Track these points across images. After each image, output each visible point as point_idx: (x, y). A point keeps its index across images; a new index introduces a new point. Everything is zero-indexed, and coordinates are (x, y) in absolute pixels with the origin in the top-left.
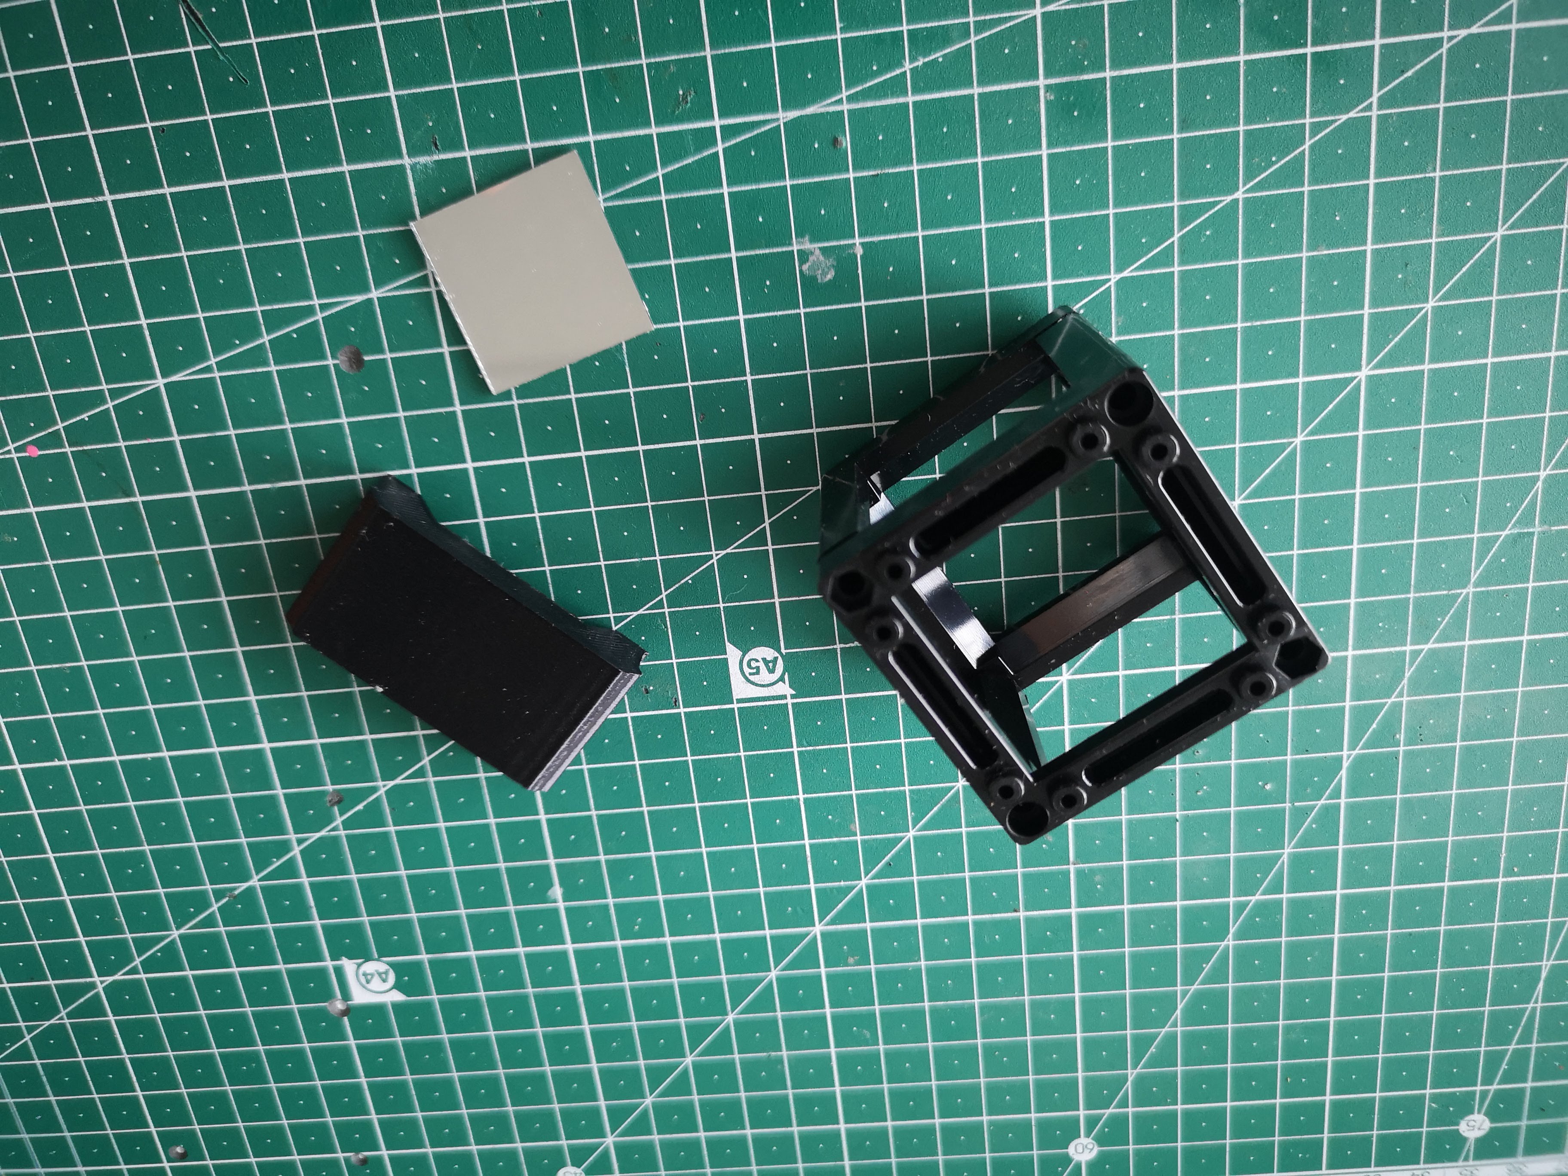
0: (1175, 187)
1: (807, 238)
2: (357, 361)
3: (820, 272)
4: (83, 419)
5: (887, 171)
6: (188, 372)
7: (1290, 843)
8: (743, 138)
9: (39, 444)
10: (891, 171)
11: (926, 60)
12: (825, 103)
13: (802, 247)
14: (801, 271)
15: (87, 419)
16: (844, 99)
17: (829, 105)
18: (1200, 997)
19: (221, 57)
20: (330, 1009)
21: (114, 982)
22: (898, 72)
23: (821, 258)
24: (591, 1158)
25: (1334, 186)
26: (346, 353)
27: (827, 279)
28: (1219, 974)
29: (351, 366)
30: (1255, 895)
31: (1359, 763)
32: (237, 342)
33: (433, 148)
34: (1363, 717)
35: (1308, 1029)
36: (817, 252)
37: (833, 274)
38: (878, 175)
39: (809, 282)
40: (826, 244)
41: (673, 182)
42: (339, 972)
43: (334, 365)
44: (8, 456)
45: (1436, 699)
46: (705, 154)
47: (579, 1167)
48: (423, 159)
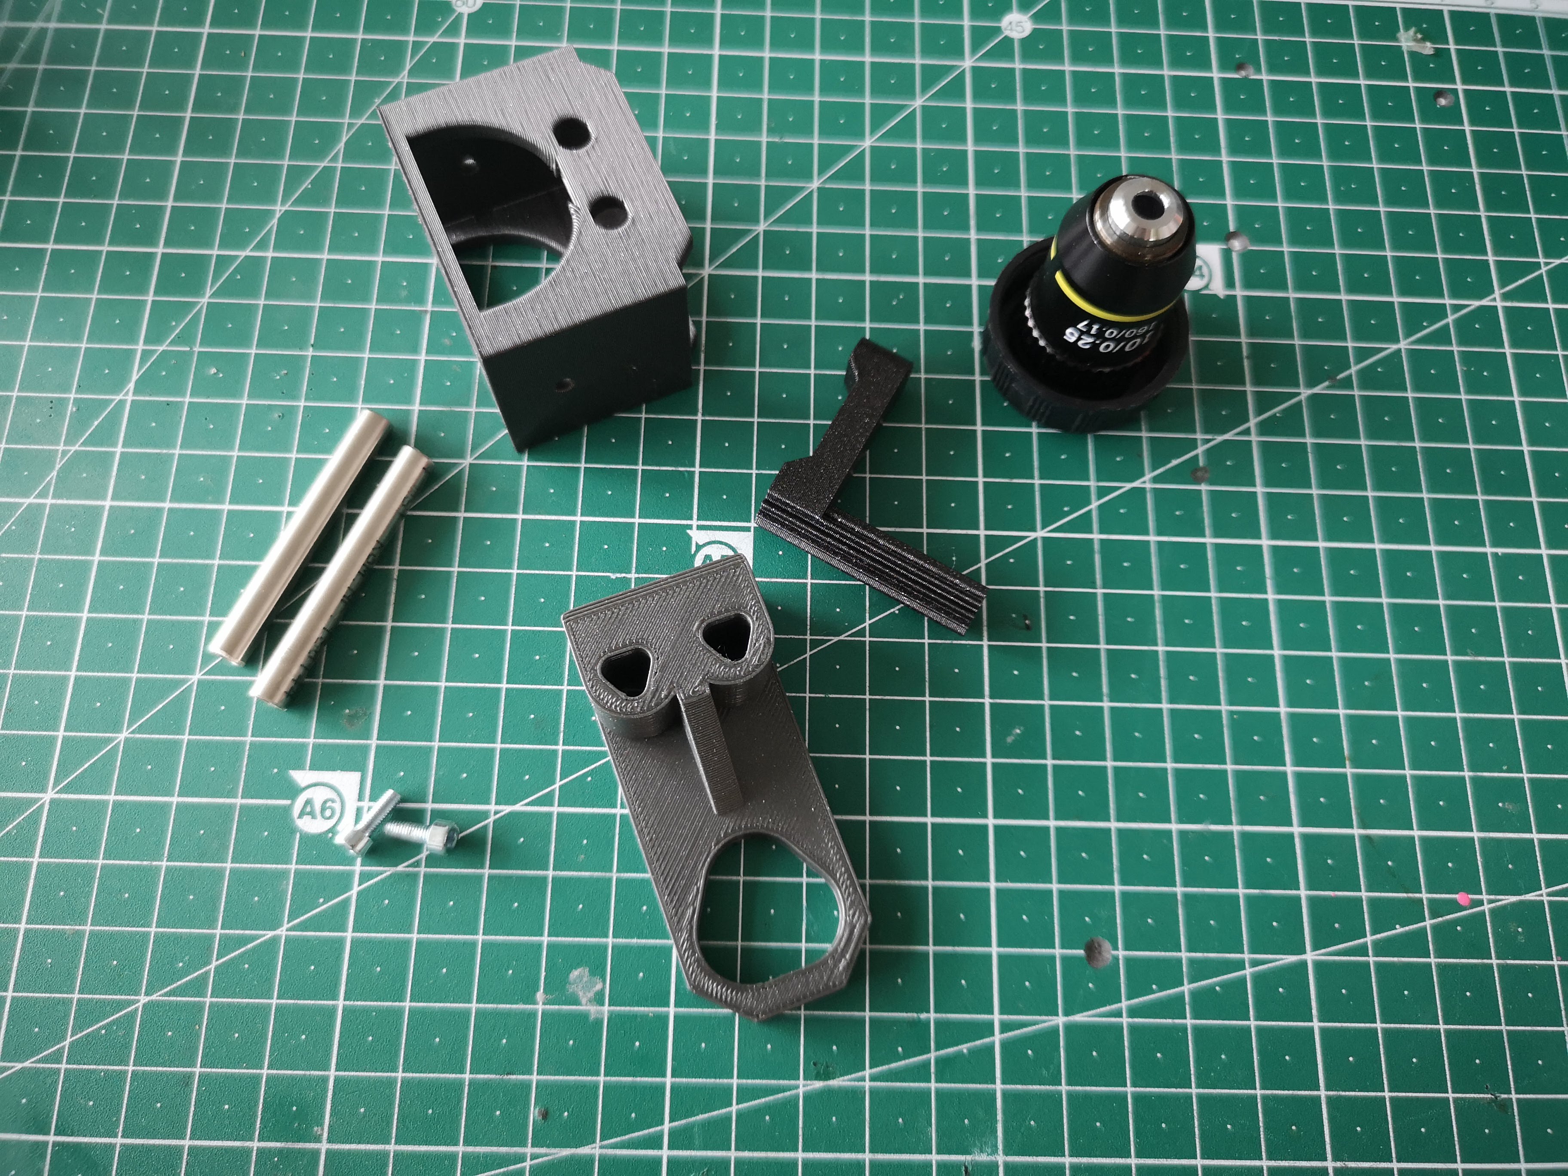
0: (206, 1017)
1: (592, 1017)
2: (1092, 950)
3: (585, 979)
4: (1402, 926)
5: (498, 1077)
6: (1277, 963)
7: (202, 307)
8: (641, 1133)
9: (1455, 907)
10: (493, 1076)
12: (550, 1158)
13: (599, 1008)
14: (604, 982)
15: (1397, 926)
16: (528, 1159)
17: (546, 1155)
18: (319, 153)
20: (1247, 242)
21: (1481, 297)
23: (581, 994)
24: (992, 45)
25: (48, 995)
26: (1103, 960)
27: (579, 970)
28: (296, 175)
29: (1100, 946)
30: (246, 256)
31: (118, 386)
32: (1217, 988)
33: (970, 1168)
34: (105, 435)
35: (215, 106)
36: (584, 1001)
37: (571, 975)
38: (508, 1074)
39: (597, 970)
40: (574, 1007)
41: (722, 1097)
42: (1230, 282)
43: (1116, 948)
44: (1492, 897)
45: (30, 444)
46: (683, 1122)
47: (1006, 37)
48: (983, 1158)
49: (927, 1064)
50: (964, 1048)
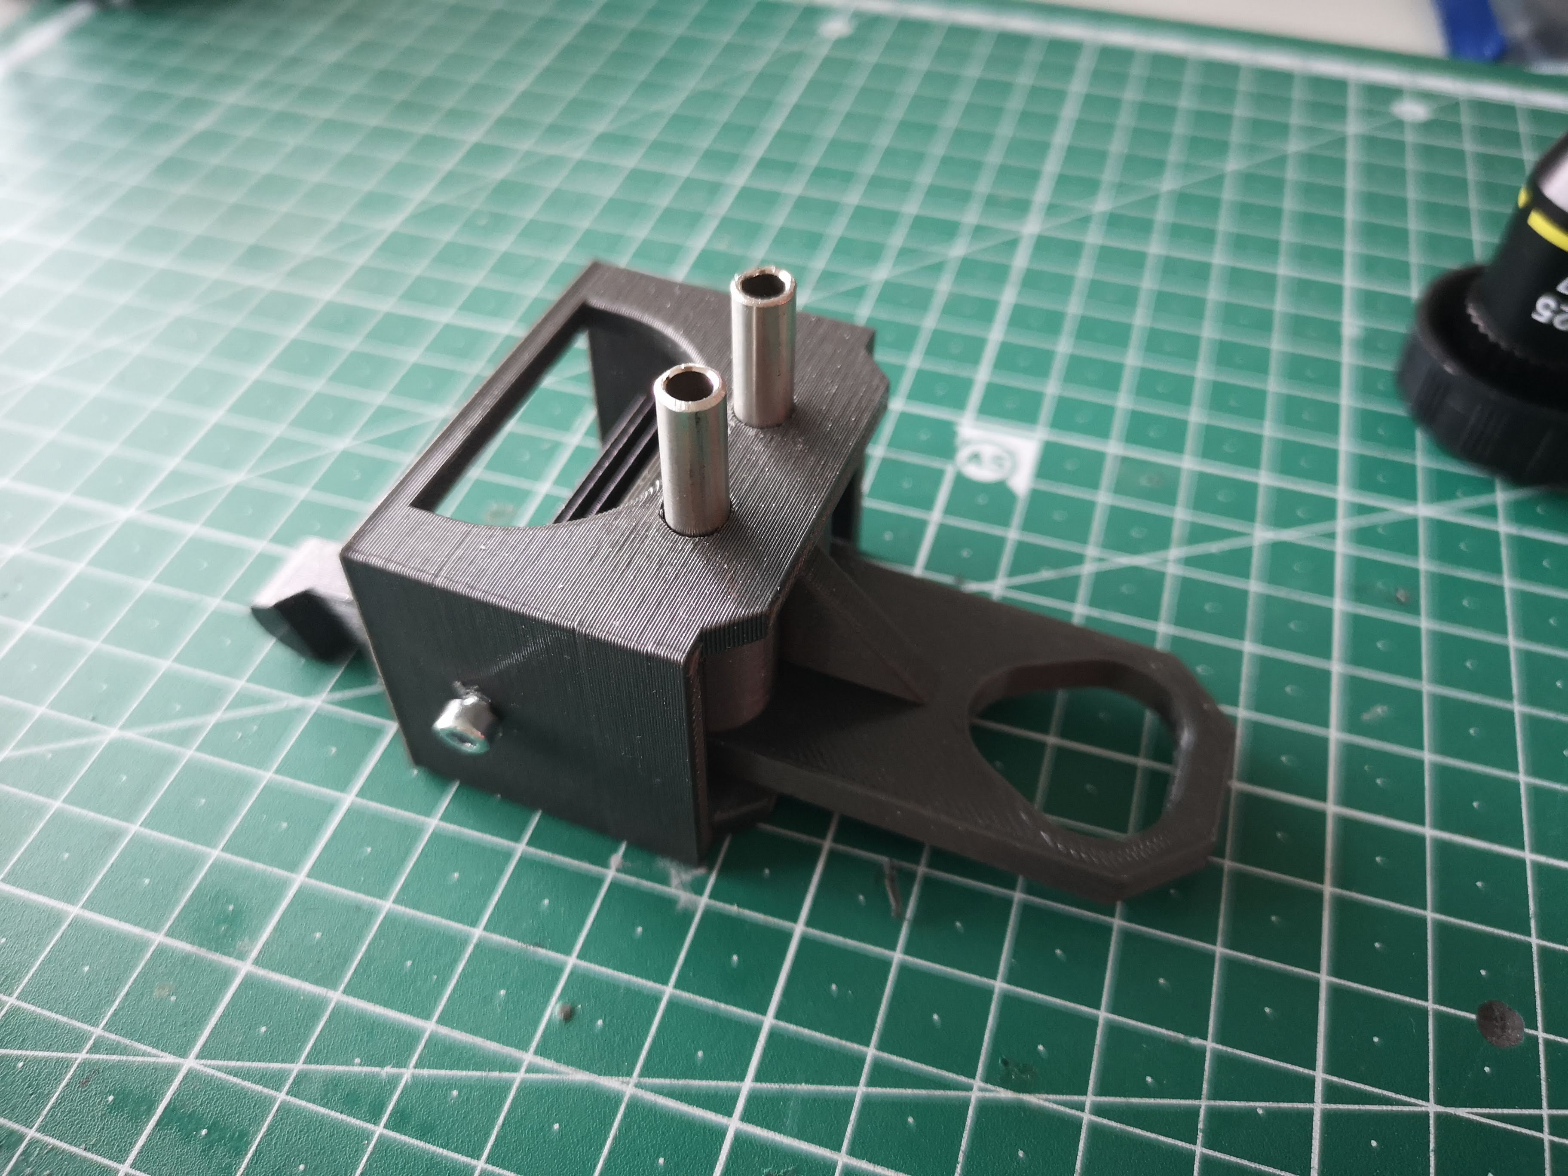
0: (176, 772)
1: (681, 905)
2: (1491, 1019)
5: (519, 945)
8: (704, 1083)
10: (516, 943)
11: (377, 1069)
12: (555, 1077)
13: (694, 897)
16: (523, 1069)
17: (551, 1071)
22: (425, 1072)
25: (13, 702)
26: (1508, 1038)
38: (535, 945)
40: (658, 887)
41: (846, 1068)
43: (1534, 1027)
46: (774, 1086)
47: (1398, 119)
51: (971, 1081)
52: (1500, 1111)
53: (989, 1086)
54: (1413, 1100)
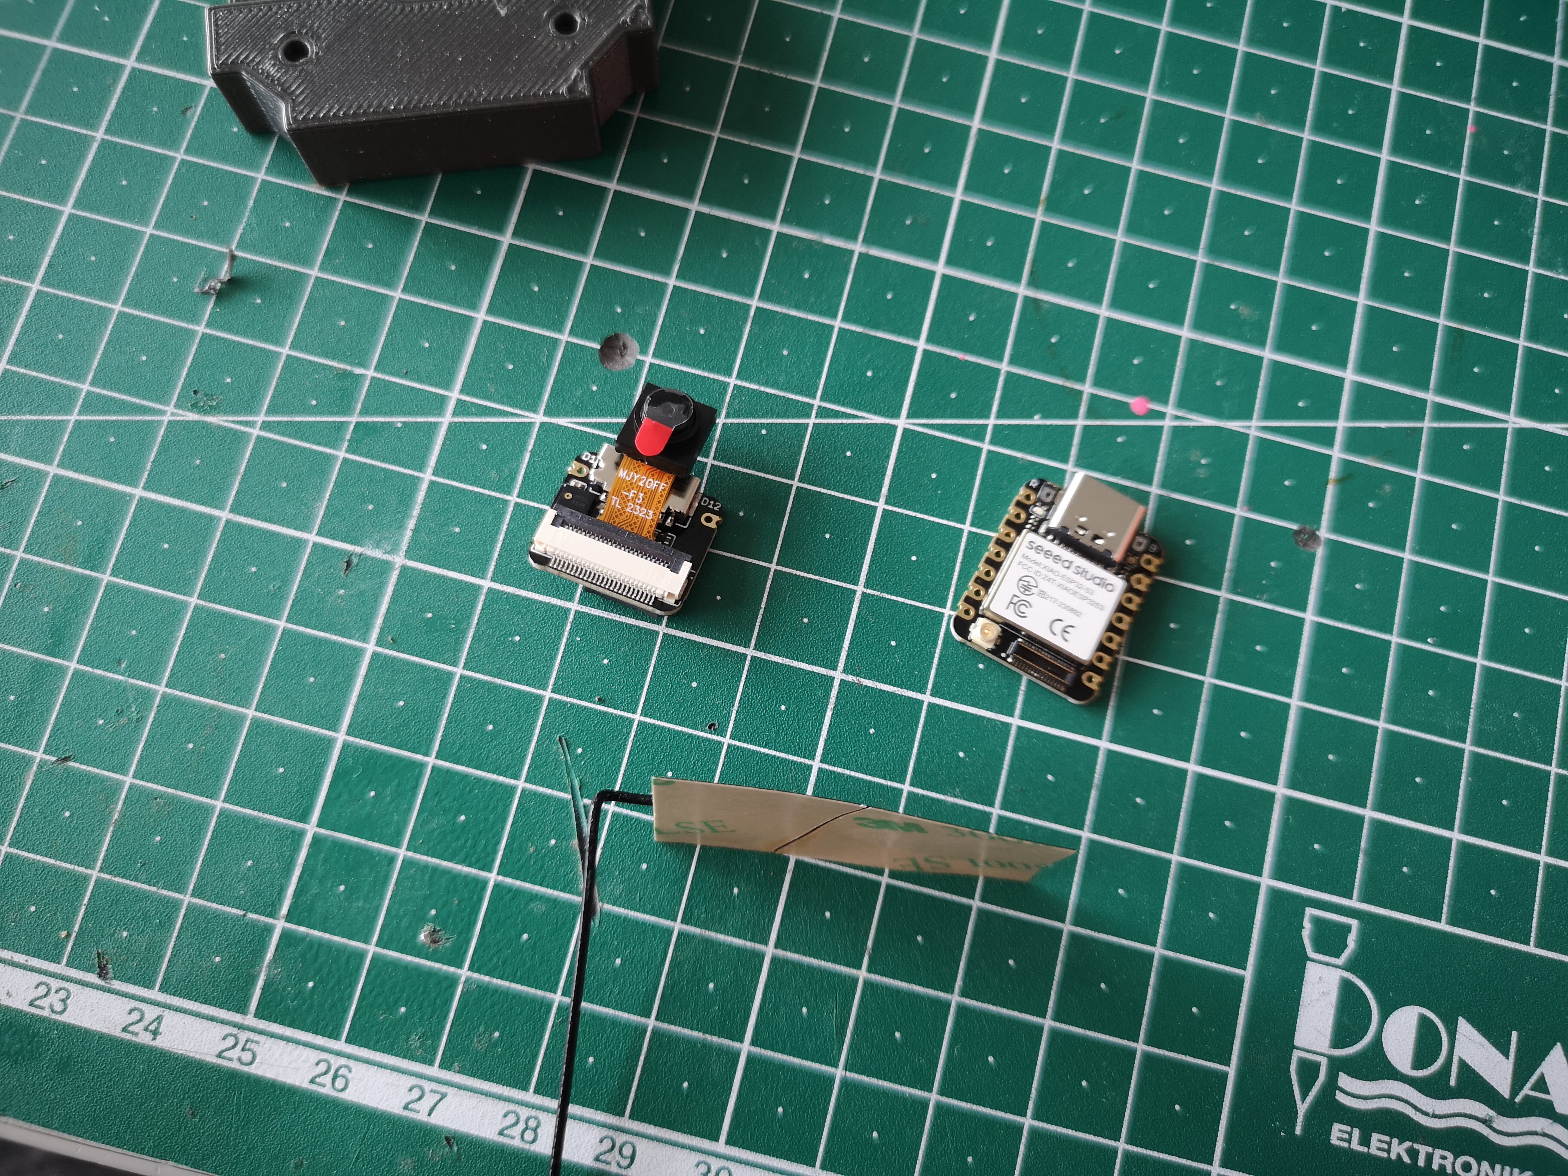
2: (611, 346)
4: (1041, 418)
6: (856, 421)
9: (1123, 411)
15: (1035, 416)
19: (576, 783)
26: (622, 363)
29: (625, 346)
33: (355, 560)
41: (63, 401)
43: (645, 354)
44: (1180, 414)
48: (377, 554)
49: (341, 426)
50: (398, 420)
51: (167, 408)
52: (594, 420)
53: (181, 412)
54: (526, 414)
